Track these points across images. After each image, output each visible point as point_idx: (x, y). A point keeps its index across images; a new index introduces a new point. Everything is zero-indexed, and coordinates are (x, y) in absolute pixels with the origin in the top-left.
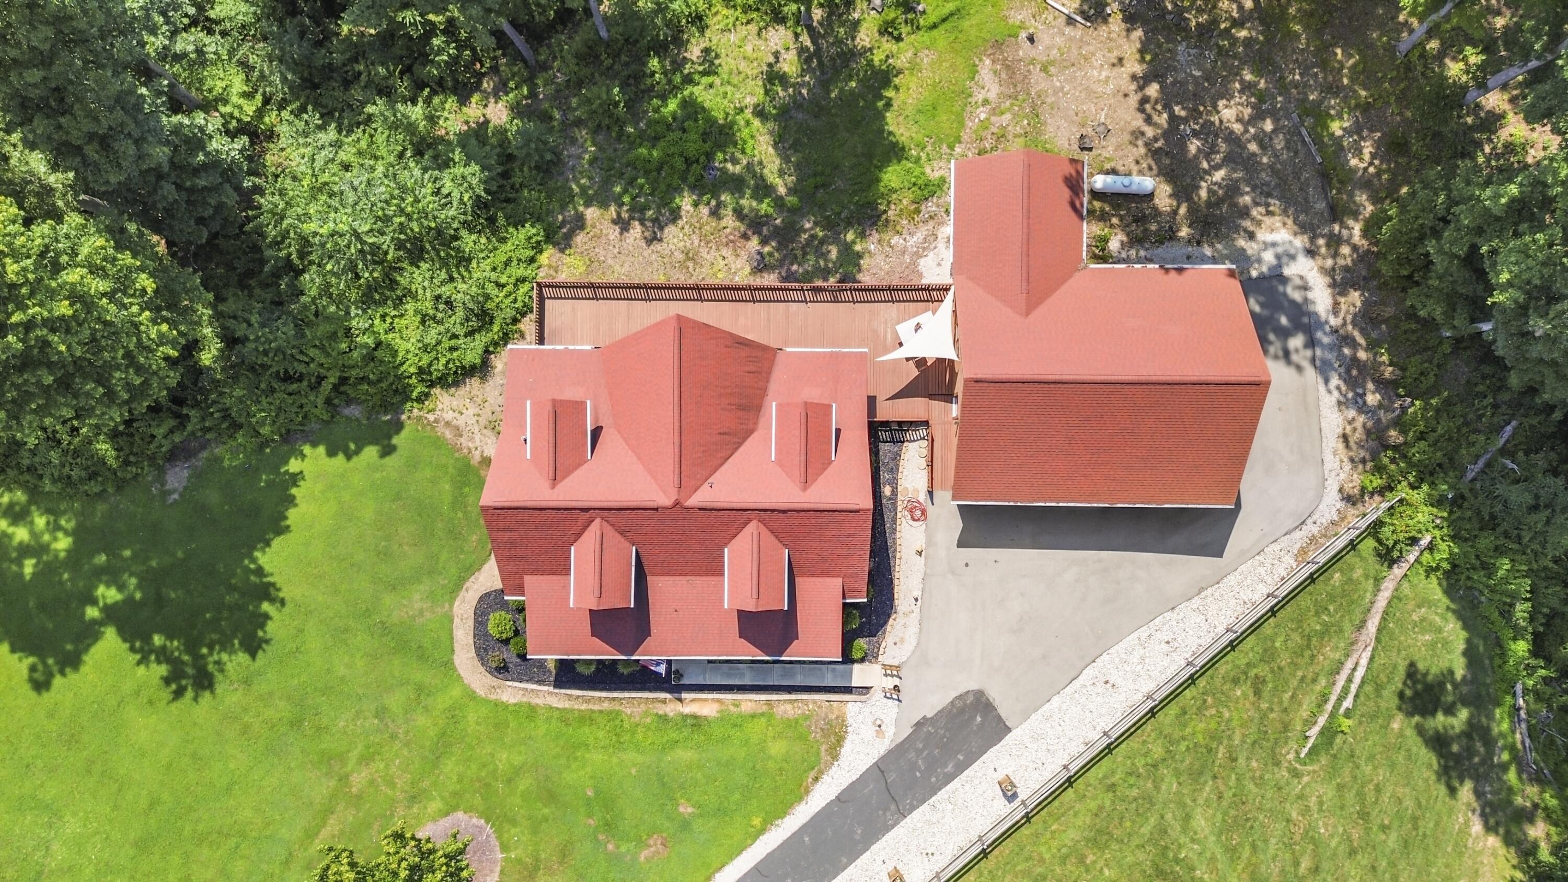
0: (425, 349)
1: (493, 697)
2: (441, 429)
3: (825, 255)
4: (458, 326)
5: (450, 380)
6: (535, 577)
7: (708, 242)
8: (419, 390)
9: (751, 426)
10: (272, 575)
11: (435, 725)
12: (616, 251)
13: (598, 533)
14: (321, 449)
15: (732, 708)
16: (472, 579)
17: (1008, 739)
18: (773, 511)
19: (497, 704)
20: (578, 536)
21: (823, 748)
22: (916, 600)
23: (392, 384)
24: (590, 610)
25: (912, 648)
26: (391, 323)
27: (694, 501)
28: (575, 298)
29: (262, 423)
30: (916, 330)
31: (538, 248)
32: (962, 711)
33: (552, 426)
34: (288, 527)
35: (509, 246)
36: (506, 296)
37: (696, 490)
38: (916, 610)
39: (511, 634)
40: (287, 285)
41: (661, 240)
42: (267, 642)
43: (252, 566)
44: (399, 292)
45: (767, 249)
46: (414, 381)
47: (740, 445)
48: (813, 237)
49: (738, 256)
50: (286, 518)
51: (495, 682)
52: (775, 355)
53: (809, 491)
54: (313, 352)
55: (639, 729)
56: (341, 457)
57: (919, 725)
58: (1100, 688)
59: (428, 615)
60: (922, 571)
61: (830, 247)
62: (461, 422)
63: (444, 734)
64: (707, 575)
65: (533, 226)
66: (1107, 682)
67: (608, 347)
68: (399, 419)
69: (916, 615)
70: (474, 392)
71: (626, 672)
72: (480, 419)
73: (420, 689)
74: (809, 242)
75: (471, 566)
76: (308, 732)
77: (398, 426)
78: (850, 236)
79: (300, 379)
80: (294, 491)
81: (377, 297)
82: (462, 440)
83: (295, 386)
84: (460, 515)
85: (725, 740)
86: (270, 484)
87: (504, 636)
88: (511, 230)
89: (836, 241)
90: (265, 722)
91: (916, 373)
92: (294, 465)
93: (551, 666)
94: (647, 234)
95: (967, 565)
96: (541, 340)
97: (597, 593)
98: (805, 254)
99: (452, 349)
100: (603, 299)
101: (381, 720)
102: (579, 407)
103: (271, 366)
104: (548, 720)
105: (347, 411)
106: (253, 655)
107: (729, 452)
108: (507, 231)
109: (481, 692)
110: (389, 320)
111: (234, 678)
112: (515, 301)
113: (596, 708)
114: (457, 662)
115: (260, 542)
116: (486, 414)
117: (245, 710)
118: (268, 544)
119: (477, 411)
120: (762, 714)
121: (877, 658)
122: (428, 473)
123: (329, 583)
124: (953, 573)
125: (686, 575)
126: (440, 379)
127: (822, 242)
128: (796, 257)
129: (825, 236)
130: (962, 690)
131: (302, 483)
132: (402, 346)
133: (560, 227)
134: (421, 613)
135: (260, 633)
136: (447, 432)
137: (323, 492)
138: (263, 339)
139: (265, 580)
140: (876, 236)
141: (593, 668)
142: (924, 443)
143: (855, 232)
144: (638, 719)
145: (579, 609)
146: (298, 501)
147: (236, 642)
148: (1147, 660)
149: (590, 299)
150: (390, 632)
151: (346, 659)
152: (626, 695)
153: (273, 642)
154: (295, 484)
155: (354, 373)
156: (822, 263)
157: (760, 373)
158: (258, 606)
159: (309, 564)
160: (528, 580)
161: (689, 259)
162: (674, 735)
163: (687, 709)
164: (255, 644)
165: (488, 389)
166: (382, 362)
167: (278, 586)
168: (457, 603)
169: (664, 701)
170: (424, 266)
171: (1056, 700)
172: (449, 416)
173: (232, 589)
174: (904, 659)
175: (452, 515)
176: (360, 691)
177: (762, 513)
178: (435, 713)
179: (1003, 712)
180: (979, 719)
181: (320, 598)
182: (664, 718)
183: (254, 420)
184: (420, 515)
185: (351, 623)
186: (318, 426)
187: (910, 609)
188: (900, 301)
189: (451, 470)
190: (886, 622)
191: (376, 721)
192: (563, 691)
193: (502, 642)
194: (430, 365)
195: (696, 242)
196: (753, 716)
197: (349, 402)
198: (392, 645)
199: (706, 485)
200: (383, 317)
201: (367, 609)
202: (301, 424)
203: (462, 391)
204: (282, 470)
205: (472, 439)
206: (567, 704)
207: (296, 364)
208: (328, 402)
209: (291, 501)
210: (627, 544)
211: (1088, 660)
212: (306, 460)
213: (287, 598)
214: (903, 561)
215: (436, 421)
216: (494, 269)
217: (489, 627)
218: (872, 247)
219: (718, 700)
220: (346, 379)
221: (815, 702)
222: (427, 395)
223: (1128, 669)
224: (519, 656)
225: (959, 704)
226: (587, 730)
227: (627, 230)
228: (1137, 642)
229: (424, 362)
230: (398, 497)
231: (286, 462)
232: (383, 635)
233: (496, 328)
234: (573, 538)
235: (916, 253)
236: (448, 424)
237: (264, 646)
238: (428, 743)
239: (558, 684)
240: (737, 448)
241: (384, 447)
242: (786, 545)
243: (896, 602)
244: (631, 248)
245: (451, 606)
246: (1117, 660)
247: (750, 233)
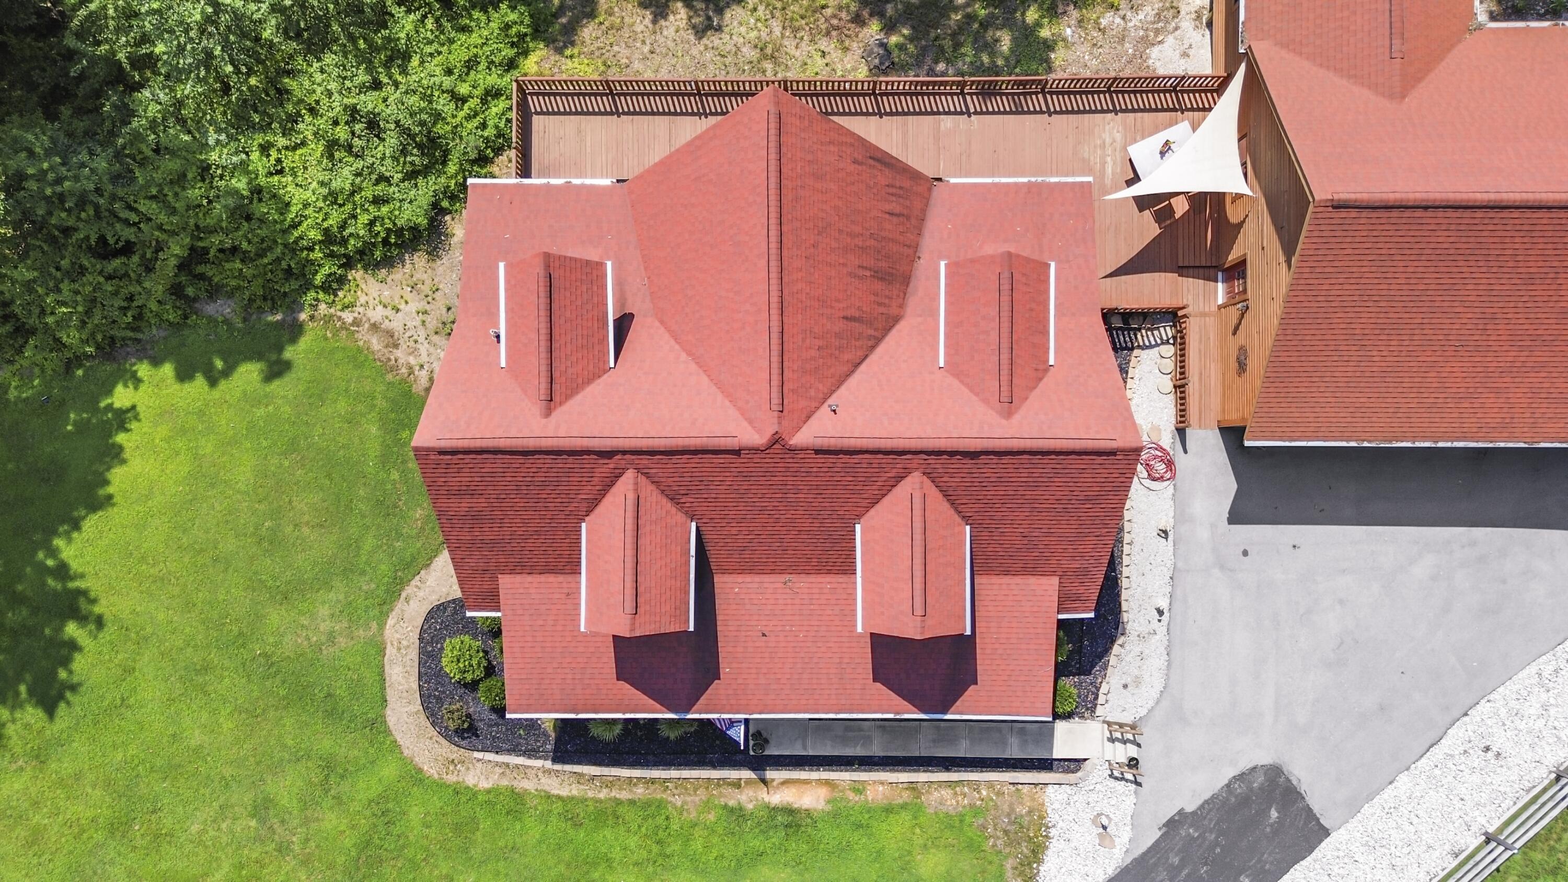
0: (333, 198)
1: (451, 779)
2: (364, 336)
3: (991, 47)
4: (388, 161)
5: (378, 254)
6: (518, 578)
7: (796, 30)
8: (326, 270)
9: (894, 311)
10: (82, 576)
11: (353, 827)
12: (646, 49)
13: (631, 497)
14: (168, 369)
15: (851, 795)
16: (416, 581)
17: (1326, 848)
18: (952, 454)
19: (458, 791)
20: (594, 503)
21: (1009, 864)
22: (1160, 612)
23: (278, 260)
24: (615, 637)
25: (1154, 693)
26: (279, 161)
27: (804, 437)
28: (582, 113)
29: (63, 323)
30: (1162, 154)
31: (521, 47)
32: (1245, 801)
33: (543, 300)
34: (110, 497)
35: (475, 38)
36: (469, 118)
37: (808, 417)
38: (1162, 629)
39: (479, 673)
40: (114, 106)
41: (719, 29)
42: (74, 688)
43: (50, 563)
44: (290, 108)
45: (894, 39)
46: (317, 255)
47: (878, 340)
48: (970, 18)
49: (846, 49)
50: (107, 482)
51: (455, 753)
52: (930, 190)
53: (1017, 418)
54: (145, 206)
55: (698, 832)
56: (200, 381)
57: (1172, 825)
58: (1477, 757)
59: (342, 641)
60: (1169, 563)
61: (998, 34)
62: (396, 324)
63: (368, 843)
64: (819, 572)
65: (513, 8)
66: (1487, 749)
67: (640, 177)
68: (295, 320)
69: (1160, 638)
70: (418, 276)
71: (673, 735)
72: (428, 319)
73: (329, 766)
74: (962, 28)
75: (414, 559)
76: (139, 842)
77: (295, 331)
78: (1032, 15)
79: (127, 249)
80: (121, 438)
81: (256, 118)
82: (398, 353)
83: (117, 263)
84: (395, 475)
85: (844, 849)
86: (82, 428)
87: (469, 677)
88: (476, 14)
89: (1009, 23)
90: (68, 824)
91: (1154, 230)
92: (122, 397)
93: (549, 727)
94: (696, 20)
95: (1245, 553)
96: (525, 170)
97: (630, 607)
98: (957, 46)
99: (378, 201)
100: (629, 113)
101: (262, 821)
102: (594, 271)
103: (76, 230)
104: (544, 818)
105: (210, 309)
106: (50, 711)
107: (860, 353)
108: (470, 17)
109: (431, 770)
110: (274, 154)
111: (18, 750)
112: (484, 126)
113: (624, 795)
114: (391, 720)
115: (63, 522)
116: (438, 310)
117: (36, 804)
118: (76, 525)
119: (422, 305)
120: (904, 806)
121: (1093, 709)
122: (342, 406)
123: (176, 591)
124: (1222, 567)
125: (782, 572)
126: (361, 252)
127: (985, 25)
128: (942, 49)
129: (991, 16)
130: (1244, 764)
131: (134, 425)
132: (297, 196)
133: (556, 16)
134: (331, 637)
135: (63, 674)
136: (374, 341)
137: (168, 440)
138: (51, 176)
139: (72, 585)
140: (1075, 14)
141: (618, 730)
142: (1169, 350)
143: (1041, 7)
144: (694, 814)
145: (595, 634)
146: (126, 455)
147: (23, 688)
148: (1552, 711)
149: (606, 113)
150: (278, 672)
151: (205, 715)
152: (674, 773)
153: (83, 689)
154: (122, 427)
155: (215, 240)
156: (985, 59)
157: (908, 218)
158: (60, 629)
159: (143, 559)
160: (506, 582)
161: (765, 57)
162: (756, 843)
163: (776, 798)
164: (54, 692)
165: (440, 270)
166: (262, 221)
167: (92, 595)
168: (390, 622)
169: (737, 784)
170: (329, 59)
171: (1403, 778)
172: (377, 314)
173: (17, 600)
174: (1143, 712)
175: (382, 475)
176: (228, 772)
177: (932, 460)
178: (355, 806)
179: (1316, 801)
180: (1274, 814)
181: (161, 616)
182: (737, 814)
183: (50, 320)
184: (329, 476)
185: (214, 657)
186: (163, 334)
187: (1150, 628)
188: (1126, 111)
189: (381, 403)
190: (1107, 650)
191: (253, 823)
192: (568, 768)
193: (466, 685)
194: (343, 226)
195: (777, 31)
196: (889, 810)
197: (214, 292)
198: (282, 692)
199: (825, 409)
200: (265, 149)
201: (241, 634)
202: (129, 327)
203: (398, 274)
204: (102, 404)
205: (414, 352)
206: (575, 791)
207: (118, 226)
208: (176, 290)
209: (116, 455)
210: (680, 517)
211: (1456, 713)
212: (143, 388)
213: (108, 617)
214: (1136, 548)
215: (356, 323)
216: (449, 72)
217: (444, 661)
218: (1069, 31)
219: (827, 783)
220: (206, 251)
221: (990, 785)
222: (342, 281)
223: (1522, 726)
224: (494, 709)
225: (1239, 788)
226: (608, 832)
227: (665, 17)
228: (1536, 680)
229: (333, 221)
230: (292, 446)
231: (109, 392)
232: (265, 678)
233: (452, 168)
234: (584, 506)
235: (1145, 39)
236: (375, 327)
237: (68, 694)
238: (341, 860)
239: (561, 755)
240: (873, 348)
241: (271, 364)
242: (967, 519)
243: (1125, 617)
244: (671, 44)
245: (382, 626)
246: (1503, 712)
247: (865, 13)
